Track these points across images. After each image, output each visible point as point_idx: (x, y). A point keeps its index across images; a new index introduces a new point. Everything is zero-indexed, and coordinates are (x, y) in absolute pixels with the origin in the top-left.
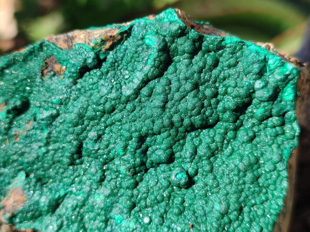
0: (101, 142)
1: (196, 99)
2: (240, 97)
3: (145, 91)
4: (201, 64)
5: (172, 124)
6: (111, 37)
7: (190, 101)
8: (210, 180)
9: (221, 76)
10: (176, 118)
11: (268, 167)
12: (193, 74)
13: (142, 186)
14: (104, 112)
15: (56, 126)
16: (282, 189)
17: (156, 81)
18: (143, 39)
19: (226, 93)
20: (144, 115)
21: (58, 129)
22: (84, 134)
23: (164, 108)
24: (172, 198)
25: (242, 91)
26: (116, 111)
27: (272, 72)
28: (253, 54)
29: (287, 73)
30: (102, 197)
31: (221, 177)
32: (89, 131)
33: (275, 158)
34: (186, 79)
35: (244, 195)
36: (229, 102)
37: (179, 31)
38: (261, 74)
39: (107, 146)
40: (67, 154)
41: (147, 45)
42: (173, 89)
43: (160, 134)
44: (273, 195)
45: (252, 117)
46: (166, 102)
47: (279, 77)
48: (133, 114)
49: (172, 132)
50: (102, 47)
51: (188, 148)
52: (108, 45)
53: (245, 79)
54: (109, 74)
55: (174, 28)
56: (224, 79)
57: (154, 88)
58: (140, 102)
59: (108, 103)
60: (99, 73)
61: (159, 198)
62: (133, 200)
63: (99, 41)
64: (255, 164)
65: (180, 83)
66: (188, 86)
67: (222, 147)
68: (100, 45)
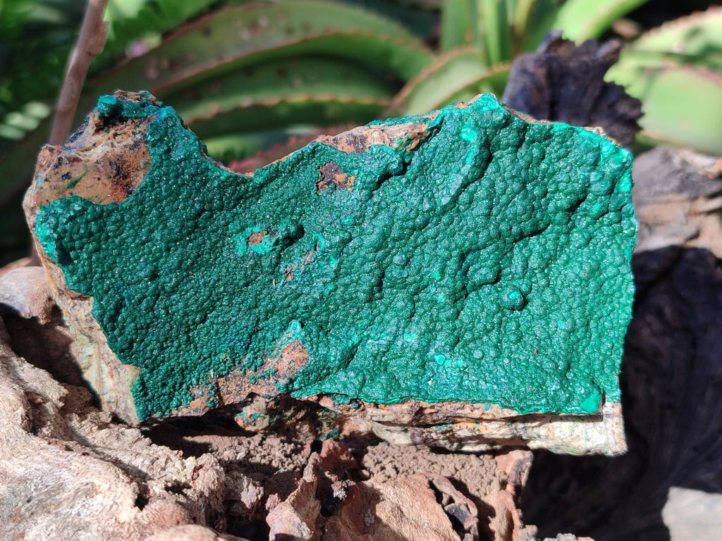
0: (410, 267)
1: (527, 200)
2: (574, 193)
3: (464, 197)
4: (527, 158)
5: (500, 234)
6: (419, 134)
7: (519, 204)
8: (548, 296)
9: (550, 170)
10: (503, 227)
11: (611, 271)
12: (519, 171)
13: (465, 316)
14: (414, 229)
15: (349, 255)
16: (629, 295)
17: (477, 183)
18: (458, 133)
19: (557, 190)
20: (465, 227)
21: (351, 258)
22: (388, 259)
23: (488, 215)
24: (503, 324)
25: (578, 186)
26: (429, 225)
27: (607, 161)
28: (586, 141)
29: (624, 160)
30: (415, 336)
31: (561, 291)
32: (395, 254)
33: (618, 260)
34: (513, 177)
35: (588, 307)
36: (562, 201)
37: (504, 122)
38: (595, 164)
39: (419, 272)
40: (365, 288)
41: (464, 141)
42: (499, 191)
43: (484, 248)
44: (619, 303)
45: (585, 216)
46: (491, 208)
47: (615, 166)
48: (451, 227)
49: (500, 243)
50: (407, 147)
51: (517, 261)
52: (414, 144)
53: (579, 172)
54: (417, 180)
55: (498, 117)
56: (554, 173)
57: (475, 192)
58: (458, 211)
59: (420, 216)
60: (404, 180)
61: (489, 326)
62: (456, 333)
63: (404, 140)
64: (596, 270)
65: (506, 183)
66: (516, 186)
67: (556, 255)
68: (406, 145)
